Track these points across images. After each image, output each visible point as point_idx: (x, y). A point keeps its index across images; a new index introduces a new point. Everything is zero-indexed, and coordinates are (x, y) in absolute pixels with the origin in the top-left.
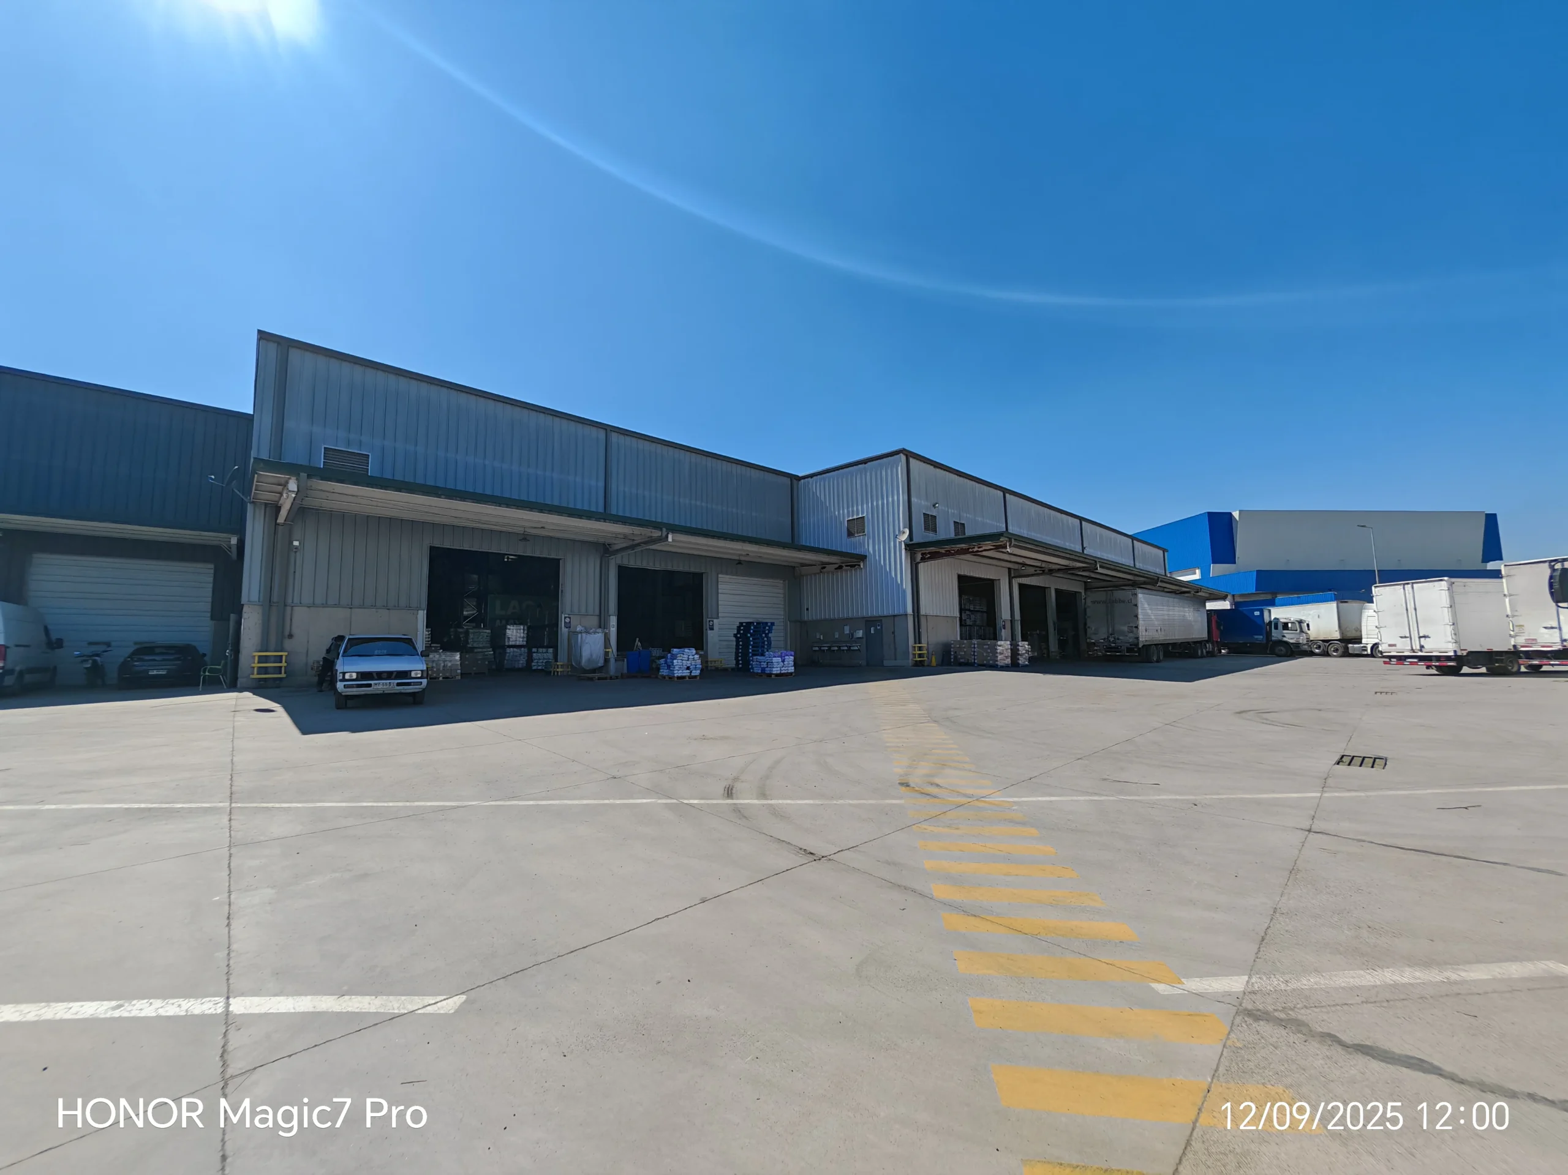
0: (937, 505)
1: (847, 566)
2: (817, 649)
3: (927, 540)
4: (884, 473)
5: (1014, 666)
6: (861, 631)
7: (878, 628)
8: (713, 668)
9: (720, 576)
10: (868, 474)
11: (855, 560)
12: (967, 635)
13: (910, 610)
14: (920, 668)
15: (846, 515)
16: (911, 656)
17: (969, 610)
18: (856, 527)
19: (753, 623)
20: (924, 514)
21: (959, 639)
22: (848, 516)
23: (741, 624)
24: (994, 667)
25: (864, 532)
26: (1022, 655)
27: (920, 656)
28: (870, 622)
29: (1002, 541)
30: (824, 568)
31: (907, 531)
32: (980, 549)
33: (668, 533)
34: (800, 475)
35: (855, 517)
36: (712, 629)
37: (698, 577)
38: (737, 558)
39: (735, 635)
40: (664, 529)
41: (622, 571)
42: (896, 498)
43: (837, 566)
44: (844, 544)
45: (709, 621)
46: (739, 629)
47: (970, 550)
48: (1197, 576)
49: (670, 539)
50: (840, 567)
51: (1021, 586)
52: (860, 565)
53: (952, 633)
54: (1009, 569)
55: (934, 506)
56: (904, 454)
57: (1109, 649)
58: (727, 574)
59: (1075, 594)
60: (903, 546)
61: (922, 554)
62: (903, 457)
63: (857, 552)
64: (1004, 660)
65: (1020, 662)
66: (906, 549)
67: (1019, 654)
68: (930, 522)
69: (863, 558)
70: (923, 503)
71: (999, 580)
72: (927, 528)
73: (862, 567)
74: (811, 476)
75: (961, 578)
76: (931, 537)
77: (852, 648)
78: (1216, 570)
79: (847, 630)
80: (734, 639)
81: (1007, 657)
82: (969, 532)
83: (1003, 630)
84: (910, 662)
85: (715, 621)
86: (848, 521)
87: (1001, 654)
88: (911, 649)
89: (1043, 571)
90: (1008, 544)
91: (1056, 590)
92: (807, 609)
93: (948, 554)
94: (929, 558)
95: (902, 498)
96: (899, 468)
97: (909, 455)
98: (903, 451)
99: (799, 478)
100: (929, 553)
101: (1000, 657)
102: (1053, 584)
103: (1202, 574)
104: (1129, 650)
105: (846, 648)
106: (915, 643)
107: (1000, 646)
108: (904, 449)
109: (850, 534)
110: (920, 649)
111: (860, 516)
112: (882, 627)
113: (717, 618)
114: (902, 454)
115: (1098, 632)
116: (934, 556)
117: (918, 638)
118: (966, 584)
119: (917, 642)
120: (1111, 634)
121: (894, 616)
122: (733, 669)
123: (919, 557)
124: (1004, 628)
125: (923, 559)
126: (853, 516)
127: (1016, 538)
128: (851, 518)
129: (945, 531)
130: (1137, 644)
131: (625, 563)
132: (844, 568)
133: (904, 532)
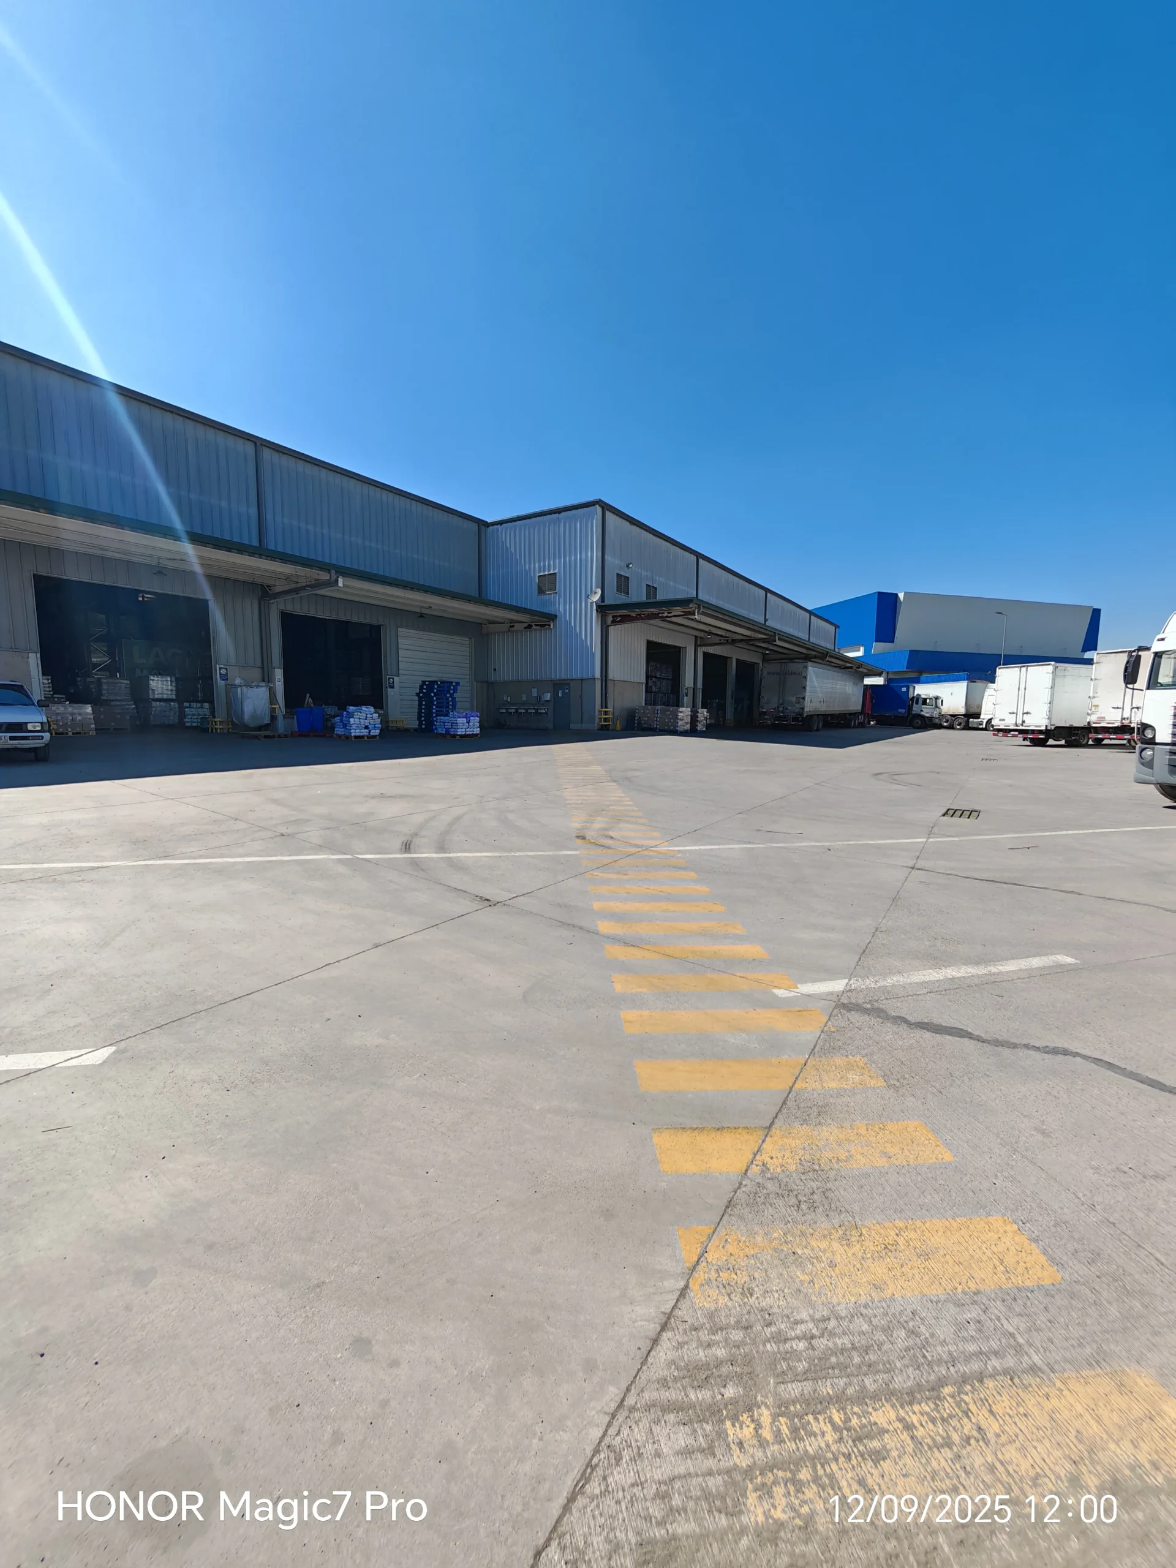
0: (631, 566)
1: (536, 625)
2: (504, 711)
3: (618, 602)
4: (578, 525)
5: (693, 732)
6: (549, 694)
7: (567, 691)
8: (395, 728)
9: (399, 629)
10: (562, 525)
11: (546, 620)
12: (652, 700)
13: (598, 675)
14: (605, 732)
15: (537, 570)
16: (597, 721)
17: (656, 677)
18: (548, 583)
19: (437, 682)
20: (617, 574)
21: (643, 705)
22: (540, 572)
23: (424, 682)
24: (673, 731)
25: (555, 590)
26: (700, 722)
27: (606, 720)
28: (559, 685)
29: (691, 608)
30: (513, 626)
31: (599, 591)
32: (670, 615)
33: (338, 577)
34: (489, 520)
35: (546, 573)
36: (392, 687)
37: (375, 631)
38: (418, 610)
39: (418, 695)
40: (333, 572)
41: (287, 619)
42: (589, 554)
43: (526, 625)
44: (534, 602)
45: (389, 679)
46: (421, 688)
47: (660, 615)
48: (860, 653)
49: (340, 584)
50: (530, 627)
51: (705, 654)
52: (550, 625)
53: (636, 698)
54: (696, 637)
55: (628, 566)
56: (600, 506)
57: (779, 718)
58: (407, 627)
59: (753, 665)
60: (595, 607)
61: (613, 617)
62: (599, 509)
63: (547, 610)
64: (683, 726)
65: (698, 728)
66: (597, 611)
67: (698, 721)
68: (623, 583)
69: (553, 617)
70: (617, 562)
71: (686, 647)
72: (619, 589)
73: (552, 627)
74: (501, 523)
75: (651, 645)
76: (622, 599)
77: (539, 711)
78: (878, 647)
79: (535, 693)
80: (416, 698)
81: (687, 723)
82: (661, 596)
83: (685, 698)
84: (596, 726)
85: (395, 678)
86: (539, 576)
87: (681, 719)
88: (597, 713)
89: (727, 640)
90: (696, 611)
91: (737, 659)
92: (495, 670)
93: (639, 618)
94: (619, 621)
95: (596, 554)
96: (594, 521)
97: (605, 507)
98: (599, 503)
99: (487, 525)
100: (620, 616)
101: (680, 723)
102: (735, 654)
103: (865, 651)
104: (795, 719)
105: (534, 711)
106: (602, 708)
107: (681, 712)
108: (601, 501)
109: (541, 591)
110: (606, 713)
111: (552, 572)
112: (569, 691)
113: (398, 675)
114: (597, 506)
115: (769, 702)
116: (625, 619)
117: (605, 703)
118: (653, 648)
119: (604, 706)
120: (781, 704)
121: (582, 680)
122: (415, 730)
123: (610, 619)
124: (687, 696)
125: (614, 622)
126: (544, 571)
127: (706, 605)
128: (542, 574)
129: (638, 594)
130: (802, 714)
131: (289, 608)
132: (534, 627)
133: (596, 593)
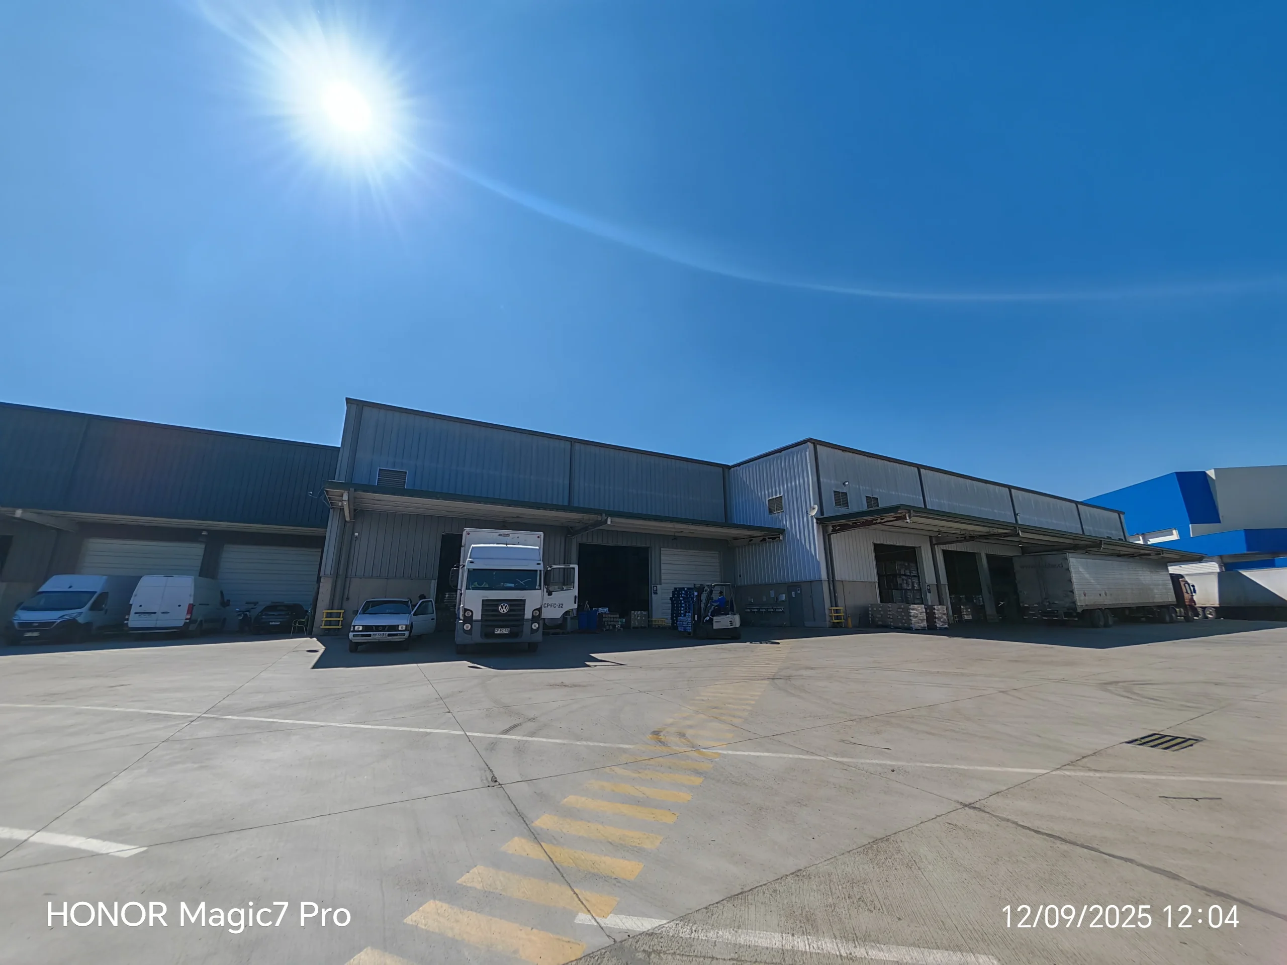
0: (847, 483)
1: (769, 538)
2: (749, 610)
3: (838, 514)
4: (791, 458)
5: (931, 629)
6: (784, 595)
7: (799, 592)
8: (657, 626)
9: (662, 549)
10: (783, 459)
11: (775, 534)
13: (824, 576)
14: (837, 628)
15: (766, 495)
16: (828, 618)
18: (776, 505)
19: (683, 588)
20: (835, 492)
21: (879, 602)
22: (769, 497)
23: (675, 589)
24: (908, 629)
25: (782, 509)
26: (939, 619)
27: (837, 618)
28: (793, 586)
29: (901, 513)
30: (752, 540)
31: (816, 507)
32: (883, 521)
33: (607, 518)
34: (730, 464)
35: (774, 497)
36: (656, 593)
37: (646, 550)
38: (673, 534)
39: (671, 599)
40: (604, 515)
41: (581, 546)
42: (806, 479)
43: (762, 538)
44: (766, 521)
45: (654, 587)
46: (674, 593)
47: (874, 522)
48: (1175, 536)
49: (609, 522)
50: (764, 540)
51: (945, 552)
52: (779, 538)
53: (872, 596)
54: (930, 537)
55: (844, 484)
56: (811, 443)
57: (1045, 613)
58: (668, 547)
60: (815, 520)
61: (833, 526)
62: (810, 445)
63: (777, 526)
64: (919, 623)
65: (938, 625)
66: (817, 523)
67: (935, 618)
68: (841, 498)
69: (782, 531)
70: (833, 482)
71: (920, 547)
72: (838, 503)
73: (781, 539)
74: (739, 465)
75: (875, 545)
76: (843, 511)
77: (777, 610)
78: (1193, 530)
79: (772, 592)
80: (670, 602)
81: (922, 620)
82: (881, 505)
83: (928, 594)
84: (828, 624)
85: (658, 586)
86: (769, 500)
87: (916, 617)
88: (827, 612)
89: (965, 538)
90: (907, 515)
91: (988, 556)
92: (740, 576)
93: (855, 526)
94: (838, 530)
95: (811, 479)
96: (807, 453)
97: (815, 443)
98: (810, 440)
99: (729, 467)
100: (839, 526)
101: (914, 620)
102: (983, 550)
103: (1180, 534)
104: (1066, 614)
105: (772, 610)
106: (832, 607)
107: (913, 609)
109: (771, 512)
110: (837, 611)
111: (778, 496)
112: (801, 591)
113: (660, 584)
114: (809, 443)
116: (844, 528)
117: (834, 601)
118: (883, 553)
119: (834, 605)
121: (811, 582)
122: (670, 628)
123: (830, 529)
124: (930, 592)
125: (835, 531)
126: (772, 496)
127: (915, 509)
128: (770, 498)
129: (857, 504)
130: (1075, 609)
131: (584, 541)
132: (767, 540)
133: (814, 508)
